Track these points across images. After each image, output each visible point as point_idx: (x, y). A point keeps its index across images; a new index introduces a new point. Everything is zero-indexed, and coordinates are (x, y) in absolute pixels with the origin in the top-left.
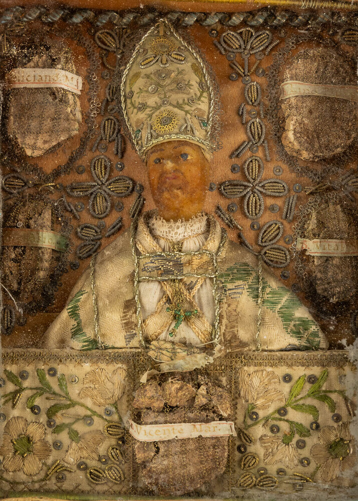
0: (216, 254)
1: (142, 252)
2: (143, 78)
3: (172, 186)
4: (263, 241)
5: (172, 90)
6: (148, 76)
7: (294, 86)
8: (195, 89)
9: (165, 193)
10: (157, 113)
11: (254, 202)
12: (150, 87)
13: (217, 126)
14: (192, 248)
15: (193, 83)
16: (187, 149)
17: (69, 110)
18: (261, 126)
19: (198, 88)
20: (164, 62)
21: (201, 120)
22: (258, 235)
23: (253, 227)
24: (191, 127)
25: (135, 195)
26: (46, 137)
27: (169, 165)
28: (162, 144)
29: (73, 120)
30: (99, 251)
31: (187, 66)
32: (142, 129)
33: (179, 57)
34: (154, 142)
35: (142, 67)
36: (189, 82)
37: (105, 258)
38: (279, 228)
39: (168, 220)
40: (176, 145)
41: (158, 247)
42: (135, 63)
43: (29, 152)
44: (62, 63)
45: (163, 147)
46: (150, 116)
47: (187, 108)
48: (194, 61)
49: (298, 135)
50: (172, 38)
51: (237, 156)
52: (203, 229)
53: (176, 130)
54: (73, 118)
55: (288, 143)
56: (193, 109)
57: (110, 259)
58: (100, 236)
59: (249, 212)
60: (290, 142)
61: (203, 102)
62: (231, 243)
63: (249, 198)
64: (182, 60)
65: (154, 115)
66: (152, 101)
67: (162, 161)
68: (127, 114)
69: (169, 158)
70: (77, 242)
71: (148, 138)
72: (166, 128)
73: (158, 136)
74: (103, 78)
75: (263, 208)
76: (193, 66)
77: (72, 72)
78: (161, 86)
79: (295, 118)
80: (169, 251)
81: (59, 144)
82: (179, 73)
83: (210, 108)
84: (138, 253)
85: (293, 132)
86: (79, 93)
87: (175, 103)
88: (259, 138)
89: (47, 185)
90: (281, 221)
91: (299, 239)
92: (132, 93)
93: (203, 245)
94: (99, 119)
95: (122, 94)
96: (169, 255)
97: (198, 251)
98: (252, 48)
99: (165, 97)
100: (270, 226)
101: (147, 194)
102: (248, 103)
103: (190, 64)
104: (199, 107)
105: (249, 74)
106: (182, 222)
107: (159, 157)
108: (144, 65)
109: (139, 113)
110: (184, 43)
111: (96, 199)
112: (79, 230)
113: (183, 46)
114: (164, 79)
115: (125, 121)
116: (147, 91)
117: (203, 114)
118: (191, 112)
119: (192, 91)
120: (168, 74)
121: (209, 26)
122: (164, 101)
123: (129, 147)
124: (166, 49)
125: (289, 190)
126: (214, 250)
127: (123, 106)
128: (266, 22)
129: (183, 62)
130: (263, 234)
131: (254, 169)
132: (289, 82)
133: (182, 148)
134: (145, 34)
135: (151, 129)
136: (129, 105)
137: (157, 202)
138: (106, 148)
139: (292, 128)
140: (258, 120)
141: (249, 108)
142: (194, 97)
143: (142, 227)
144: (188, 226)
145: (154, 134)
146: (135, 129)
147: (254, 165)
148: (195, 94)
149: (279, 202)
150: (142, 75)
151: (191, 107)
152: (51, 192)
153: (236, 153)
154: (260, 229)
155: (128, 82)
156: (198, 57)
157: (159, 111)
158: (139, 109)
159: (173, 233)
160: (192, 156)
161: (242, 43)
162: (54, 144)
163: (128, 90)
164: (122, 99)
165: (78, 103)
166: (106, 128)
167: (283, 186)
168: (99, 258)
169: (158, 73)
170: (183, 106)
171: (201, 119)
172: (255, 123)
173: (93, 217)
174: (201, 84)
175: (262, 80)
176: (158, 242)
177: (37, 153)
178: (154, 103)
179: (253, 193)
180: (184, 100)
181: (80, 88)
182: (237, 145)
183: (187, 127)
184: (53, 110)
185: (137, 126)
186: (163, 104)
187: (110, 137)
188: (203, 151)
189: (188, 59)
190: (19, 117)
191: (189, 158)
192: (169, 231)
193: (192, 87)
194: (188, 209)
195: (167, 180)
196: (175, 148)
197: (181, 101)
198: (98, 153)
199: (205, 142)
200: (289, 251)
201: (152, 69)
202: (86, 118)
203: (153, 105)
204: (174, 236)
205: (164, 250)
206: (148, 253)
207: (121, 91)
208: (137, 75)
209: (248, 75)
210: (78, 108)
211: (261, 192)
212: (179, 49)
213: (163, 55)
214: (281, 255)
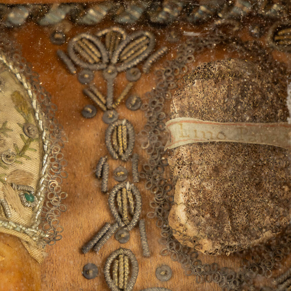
7: (186, 126)
8: (15, 137)
15: (12, 125)
18: (134, 197)
19: (21, 135)
21: (23, 191)
24: (2, 205)
31: (3, 97)
36: (5, 123)
48: (17, 87)
49: (195, 212)
51: (93, 249)
55: (178, 225)
56: (8, 172)
60: (181, 225)
61: (28, 158)
76: (14, 96)
79: (188, 182)
83: (42, 166)
85: (184, 207)
88: (131, 216)
98: (120, 62)
102: (114, 159)
103: (8, 93)
104: (21, 167)
105: (114, 106)
117: (28, 181)
119: (8, 140)
121: (50, 26)
128: (145, 15)
131: (121, 272)
132: (178, 119)
139: (182, 199)
140: (128, 185)
141: (114, 165)
142: (12, 151)
147: (122, 263)
151: (5, 168)
153: (90, 244)
156: (24, 80)
161: (104, 54)
171: (22, 188)
172: (124, 190)
174: (26, 128)
175: (137, 117)
182: (92, 230)
188: (25, 245)
189: (7, 85)
193: (8, 133)
209: (113, 109)
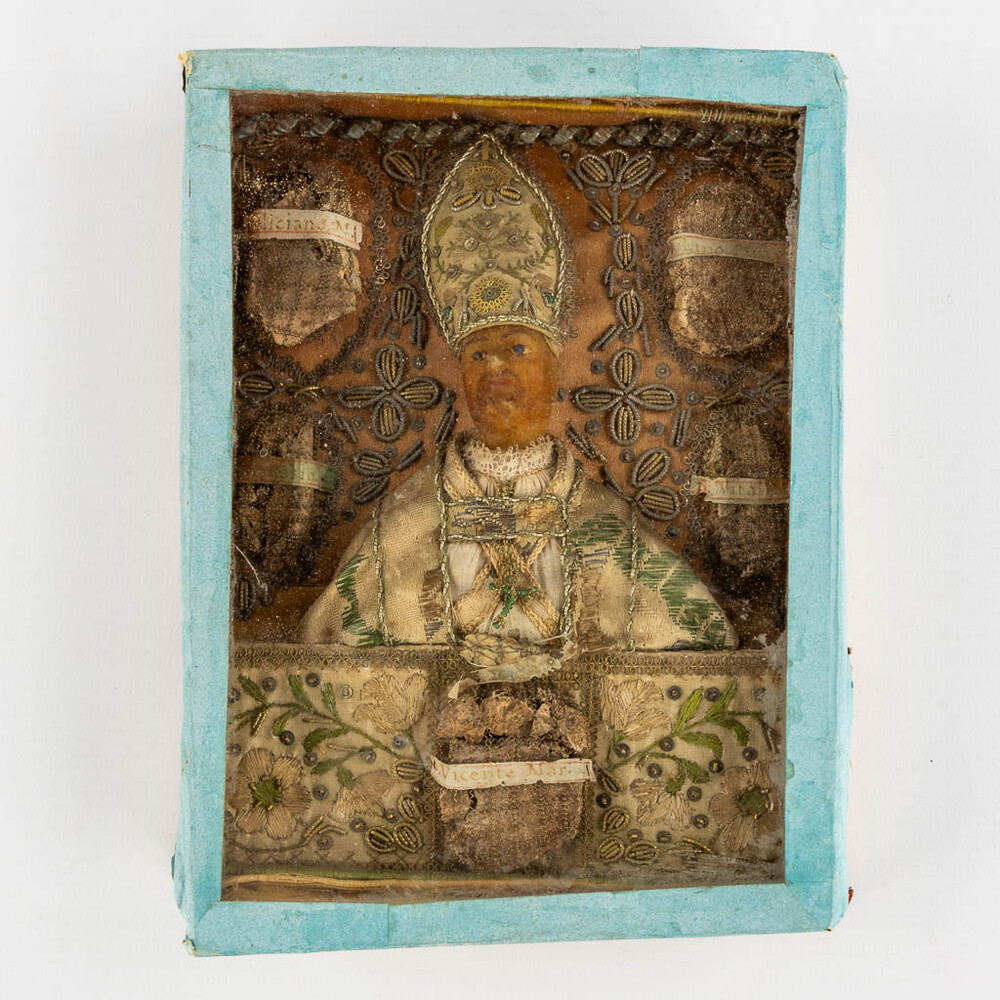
0: (567, 501)
1: (452, 497)
2: (456, 226)
3: (500, 395)
4: (639, 479)
5: (500, 245)
6: (463, 224)
7: (689, 241)
8: (536, 245)
9: (488, 407)
10: (477, 281)
11: (626, 419)
12: (467, 242)
13: (569, 302)
14: (529, 491)
15: (533, 234)
16: (523, 339)
17: (342, 273)
18: (637, 302)
19: (541, 243)
20: (489, 202)
21: (545, 293)
22: (631, 471)
23: (624, 459)
24: (529, 304)
25: (442, 408)
27: (496, 363)
28: (484, 329)
29: (347, 290)
30: (386, 492)
31: (523, 209)
32: (454, 306)
33: (511, 195)
34: (473, 326)
35: (455, 209)
36: (527, 232)
37: (396, 504)
38: (663, 460)
39: (493, 448)
40: (506, 330)
41: (477, 488)
42: (444, 203)
43: (279, 340)
45: (486, 335)
46: (467, 286)
47: (524, 274)
48: (535, 200)
50: (502, 165)
51: (600, 348)
52: (546, 461)
53: (507, 309)
54: (348, 287)
56: (533, 275)
57: (403, 506)
58: (389, 470)
59: (617, 435)
61: (548, 264)
62: (590, 482)
63: (618, 414)
64: (516, 200)
65: (472, 285)
66: (470, 262)
67: (483, 356)
68: (430, 280)
69: (495, 351)
70: (353, 479)
71: (462, 320)
72: (492, 305)
73: (478, 317)
74: (394, 224)
75: (639, 428)
76: (533, 208)
77: (347, 215)
78: (485, 240)
80: (495, 496)
81: (325, 327)
82: (511, 220)
83: (559, 273)
84: (446, 498)
87: (505, 266)
88: (635, 319)
89: (307, 389)
90: (666, 447)
91: (694, 476)
92: (439, 248)
93: (547, 486)
94: (388, 288)
95: (424, 250)
96: (494, 502)
97: (539, 495)
98: (624, 181)
99: (490, 256)
100: (650, 456)
102: (619, 268)
103: (528, 206)
104: (542, 272)
105: (619, 221)
106: (514, 451)
107: (479, 349)
108: (459, 206)
109: (450, 280)
110: (520, 172)
111: (383, 412)
112: (356, 460)
113: (518, 177)
114: (488, 229)
115: (428, 293)
116: (462, 247)
117: (548, 284)
118: (529, 281)
119: (531, 247)
120: (494, 222)
121: (558, 145)
122: (488, 264)
123: (434, 330)
124: (492, 182)
125: (680, 402)
126: (564, 495)
127: (425, 268)
128: (646, 140)
129: (518, 203)
130: (640, 468)
131: (626, 369)
133: (514, 336)
134: (461, 158)
135: (468, 306)
136: (434, 268)
137: (476, 419)
138: (398, 334)
139: (684, 305)
140: (632, 292)
141: (619, 273)
142: (535, 257)
143: (452, 457)
144: (524, 456)
145: (472, 313)
146: (443, 304)
147: (627, 361)
148: (536, 252)
149: (664, 420)
150: (454, 222)
151: (530, 272)
152: (313, 401)
153: (598, 343)
154: (634, 460)
155: (433, 232)
156: (541, 194)
157: (480, 278)
158: (450, 275)
159: (501, 467)
160: (531, 349)
161: (609, 174)
162: (318, 326)
163: (433, 244)
164: (424, 258)
165: (357, 264)
166: (399, 302)
167: (671, 395)
168: (386, 505)
169: (480, 219)
170: (518, 271)
171: (545, 290)
172: (629, 296)
173: (378, 439)
174: (544, 236)
175: (640, 231)
176: (477, 482)
177: (291, 341)
178: (473, 266)
179: (625, 405)
180: (519, 261)
181: (359, 240)
182: (600, 330)
183: (523, 303)
184: (317, 274)
185: (446, 301)
186: (488, 267)
187: (404, 316)
188: (548, 341)
189: (527, 198)
191: (526, 351)
192: (495, 465)
193: (531, 241)
194: (524, 431)
195: (492, 386)
196: (506, 336)
197: (514, 264)
198: (386, 340)
199: (551, 328)
200: (679, 496)
201: (469, 213)
202: (369, 288)
203: (472, 268)
204: (502, 472)
205: (486, 494)
206: (462, 498)
207: (423, 246)
208: (447, 222)
209: (618, 223)
210: (356, 271)
211: (637, 404)
212: (512, 182)
213: (487, 190)
214: (667, 501)
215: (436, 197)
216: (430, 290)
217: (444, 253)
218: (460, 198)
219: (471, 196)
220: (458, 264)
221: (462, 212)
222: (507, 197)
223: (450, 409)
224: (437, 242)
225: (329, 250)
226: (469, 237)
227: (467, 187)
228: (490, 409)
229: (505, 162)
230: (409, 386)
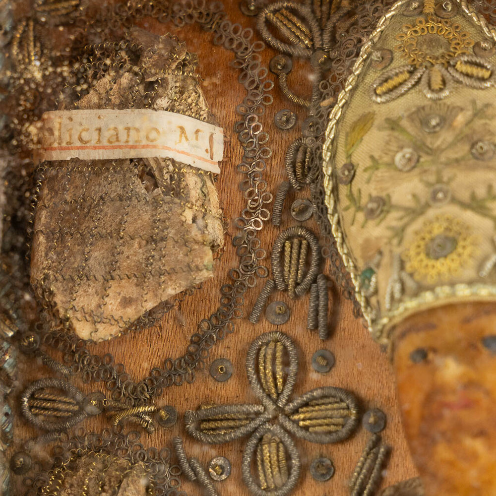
2: (380, 129)
3: (459, 427)
5: (457, 161)
6: (393, 124)
9: (439, 448)
10: (418, 224)
12: (399, 155)
17: (188, 215)
20: (437, 83)
25: (364, 439)
26: (129, 289)
27: (451, 370)
28: (429, 310)
29: (197, 242)
32: (378, 265)
33: (475, 71)
34: (411, 304)
35: (379, 100)
40: (469, 311)
42: (360, 89)
43: (83, 331)
44: (171, 93)
45: (433, 321)
46: (399, 233)
50: (458, 20)
53: (470, 273)
54: (199, 238)
64: (483, 79)
65: (410, 230)
66: (405, 191)
67: (430, 357)
68: (338, 223)
69: (450, 350)
71: (393, 292)
72: (442, 266)
73: (421, 289)
77: (198, 116)
78: (431, 152)
82: (475, 115)
86: (217, 170)
87: (465, 196)
89: (135, 411)
92: (351, 168)
94: (268, 236)
95: (327, 170)
99: (439, 181)
101: (395, 437)
107: (423, 345)
108: (385, 93)
109: (371, 223)
110: (489, 31)
111: (262, 450)
113: (486, 40)
114: (434, 132)
115: (335, 243)
116: (391, 165)
120: (447, 119)
122: (435, 193)
123: (346, 309)
124: (441, 51)
127: (329, 203)
129: (488, 84)
133: (485, 321)
134: (387, 11)
135: (402, 267)
136: (344, 202)
137: (420, 464)
138: (287, 314)
145: (410, 284)
146: (361, 264)
150: (379, 120)
152: (146, 430)
155: (342, 140)
157: (422, 219)
158: (371, 214)
162: (149, 305)
163: (341, 160)
164: (328, 185)
165: (214, 198)
166: (287, 259)
169: (420, 116)
177: (105, 332)
178: (409, 197)
180: (490, 187)
181: (219, 156)
184: (146, 217)
185: (367, 259)
186: (435, 199)
187: (297, 284)
190: (58, 237)
195: (445, 411)
196: (469, 321)
197: (481, 192)
198: (265, 326)
203: (408, 201)
207: (324, 164)
208: (365, 122)
212: (477, 50)
213: (432, 65)
215: (345, 80)
216: (339, 240)
217: (361, 176)
218: (386, 81)
219: (407, 75)
220: (384, 194)
221: (392, 104)
222: (467, 75)
223: (377, 443)
224: (349, 156)
225: (167, 176)
226: (401, 148)
227: (400, 62)
228: (443, 452)
229: (464, 16)
230: (306, 404)
